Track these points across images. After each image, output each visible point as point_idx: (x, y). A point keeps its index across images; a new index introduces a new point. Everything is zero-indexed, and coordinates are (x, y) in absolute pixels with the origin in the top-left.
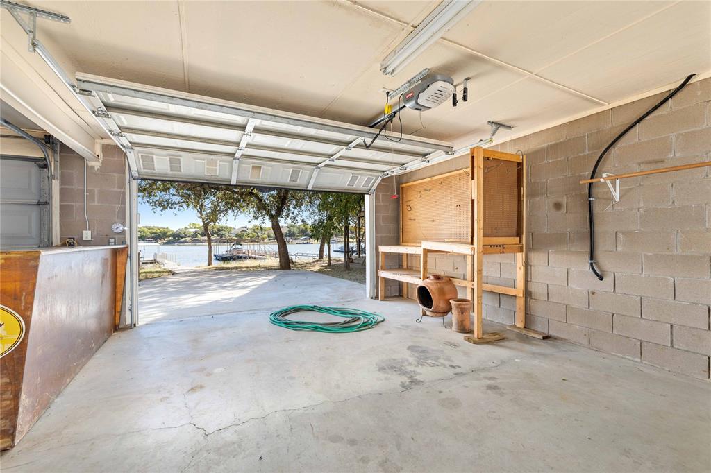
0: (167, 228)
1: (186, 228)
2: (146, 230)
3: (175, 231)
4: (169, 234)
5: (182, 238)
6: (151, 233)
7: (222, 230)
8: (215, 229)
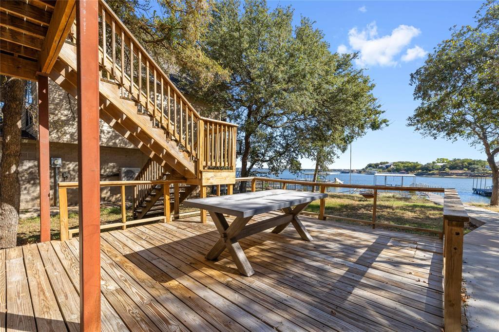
0: (417, 162)
1: (434, 163)
2: (400, 164)
3: (424, 165)
4: (418, 167)
5: (430, 171)
6: (404, 167)
7: (474, 164)
8: (466, 163)
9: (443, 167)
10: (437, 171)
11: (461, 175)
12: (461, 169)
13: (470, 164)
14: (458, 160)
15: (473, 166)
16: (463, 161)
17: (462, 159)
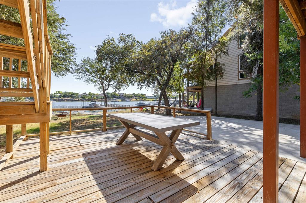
7: (74, 95)
8: (70, 94)
9: (60, 96)
10: (57, 98)
11: (69, 100)
12: (69, 97)
13: (72, 95)
14: (67, 92)
15: (73, 96)
16: (69, 93)
17: (68, 92)
